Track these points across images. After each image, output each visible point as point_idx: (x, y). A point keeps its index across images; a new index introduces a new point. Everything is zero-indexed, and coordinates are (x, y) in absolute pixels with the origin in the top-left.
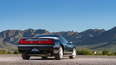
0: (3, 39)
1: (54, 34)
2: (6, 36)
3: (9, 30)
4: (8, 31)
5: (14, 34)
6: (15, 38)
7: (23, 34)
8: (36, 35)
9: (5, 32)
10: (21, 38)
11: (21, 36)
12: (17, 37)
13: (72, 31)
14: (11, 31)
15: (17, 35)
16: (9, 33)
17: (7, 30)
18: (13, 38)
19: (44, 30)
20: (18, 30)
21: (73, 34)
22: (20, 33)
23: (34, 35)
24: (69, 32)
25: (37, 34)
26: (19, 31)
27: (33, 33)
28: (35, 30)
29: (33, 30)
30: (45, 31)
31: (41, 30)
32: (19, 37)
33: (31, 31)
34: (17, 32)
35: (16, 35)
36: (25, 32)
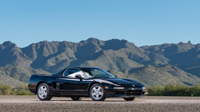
0: (31, 62)
1: (147, 50)
2: (38, 56)
3: (44, 42)
4: (43, 44)
5: (57, 51)
6: (57, 59)
7: (76, 50)
8: (105, 52)
9: (35, 46)
10: (72, 60)
11: (71, 56)
12: (63, 57)
13: (189, 42)
14: (50, 43)
15: (62, 54)
16: (45, 49)
17: (41, 42)
18: (53, 59)
19: (124, 42)
20: (64, 42)
21: (190, 48)
22: (69, 49)
23: (101, 53)
24: (181, 44)
25: (108, 49)
26: (68, 43)
27: (98, 47)
28: (103, 41)
29: (98, 42)
30: (127, 44)
31: (117, 40)
32: (68, 58)
33: (94, 43)
34: (62, 46)
35: (59, 53)
36: (81, 45)
